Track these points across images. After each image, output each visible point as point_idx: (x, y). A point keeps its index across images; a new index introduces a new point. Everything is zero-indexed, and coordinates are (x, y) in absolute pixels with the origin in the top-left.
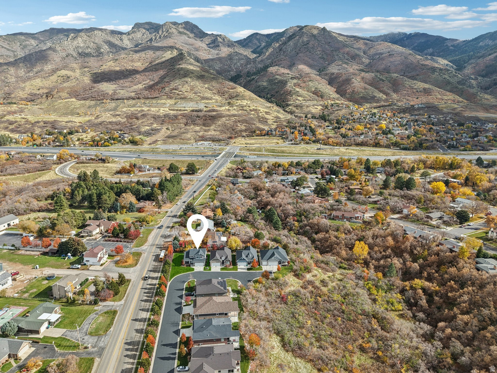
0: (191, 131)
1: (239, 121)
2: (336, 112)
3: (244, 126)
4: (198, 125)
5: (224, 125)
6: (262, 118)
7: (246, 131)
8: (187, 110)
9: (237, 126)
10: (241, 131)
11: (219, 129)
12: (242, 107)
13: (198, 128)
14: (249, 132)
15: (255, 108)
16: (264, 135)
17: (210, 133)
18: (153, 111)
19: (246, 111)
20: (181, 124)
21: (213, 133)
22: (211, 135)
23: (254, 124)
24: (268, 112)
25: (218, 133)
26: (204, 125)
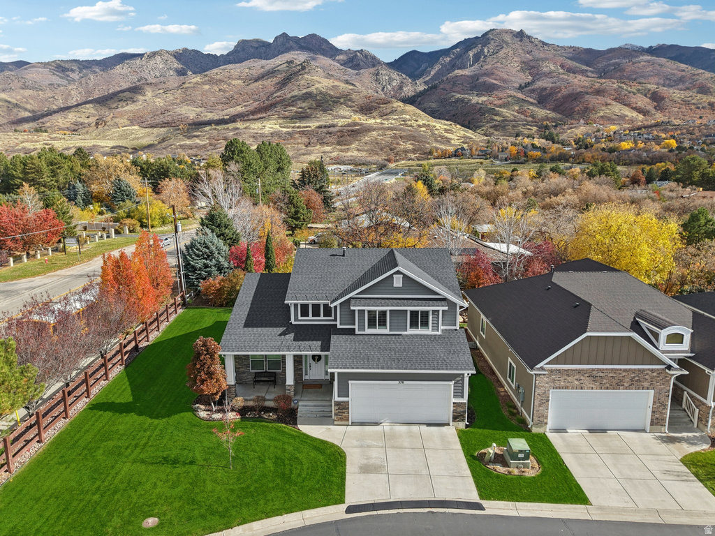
0: (316, 152)
1: (401, 137)
2: (569, 131)
3: (411, 144)
4: (327, 144)
5: (376, 142)
6: (440, 136)
7: (414, 151)
8: (310, 127)
9: (398, 144)
10: (406, 151)
11: (366, 148)
12: (403, 121)
13: (329, 148)
14: (420, 154)
15: (427, 123)
16: (449, 157)
17: (349, 154)
18: (253, 129)
19: (411, 126)
20: (300, 146)
21: (355, 153)
22: (351, 156)
23: (428, 143)
24: (449, 130)
25: (364, 154)
26: (339, 143)
